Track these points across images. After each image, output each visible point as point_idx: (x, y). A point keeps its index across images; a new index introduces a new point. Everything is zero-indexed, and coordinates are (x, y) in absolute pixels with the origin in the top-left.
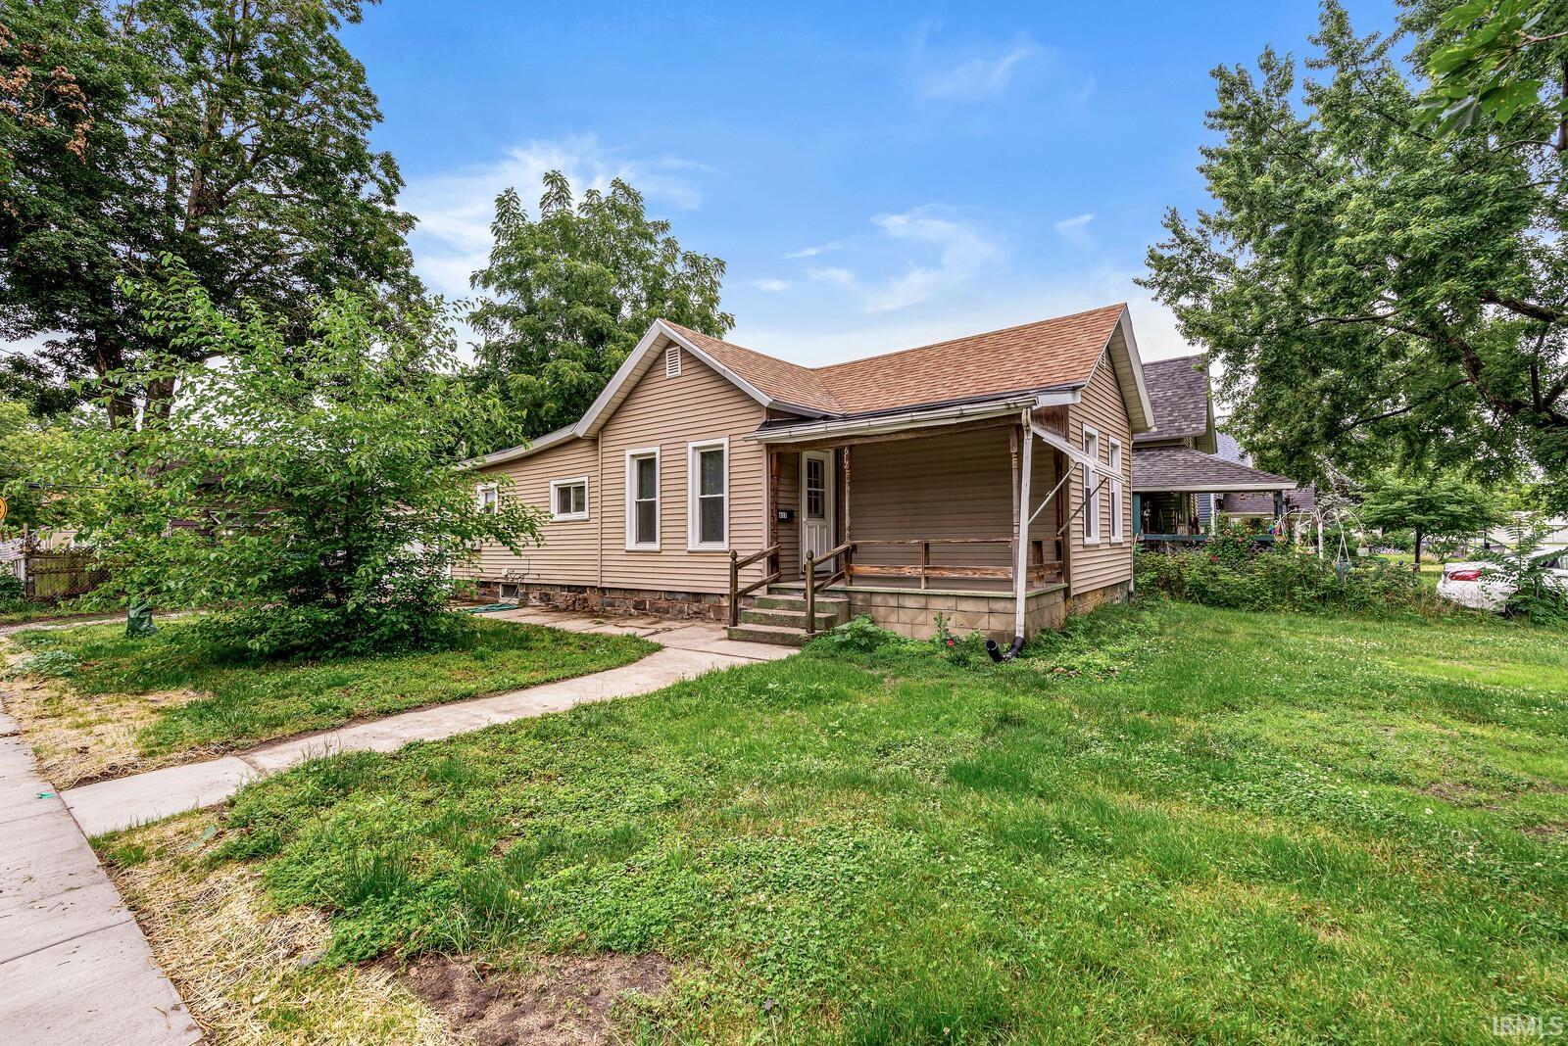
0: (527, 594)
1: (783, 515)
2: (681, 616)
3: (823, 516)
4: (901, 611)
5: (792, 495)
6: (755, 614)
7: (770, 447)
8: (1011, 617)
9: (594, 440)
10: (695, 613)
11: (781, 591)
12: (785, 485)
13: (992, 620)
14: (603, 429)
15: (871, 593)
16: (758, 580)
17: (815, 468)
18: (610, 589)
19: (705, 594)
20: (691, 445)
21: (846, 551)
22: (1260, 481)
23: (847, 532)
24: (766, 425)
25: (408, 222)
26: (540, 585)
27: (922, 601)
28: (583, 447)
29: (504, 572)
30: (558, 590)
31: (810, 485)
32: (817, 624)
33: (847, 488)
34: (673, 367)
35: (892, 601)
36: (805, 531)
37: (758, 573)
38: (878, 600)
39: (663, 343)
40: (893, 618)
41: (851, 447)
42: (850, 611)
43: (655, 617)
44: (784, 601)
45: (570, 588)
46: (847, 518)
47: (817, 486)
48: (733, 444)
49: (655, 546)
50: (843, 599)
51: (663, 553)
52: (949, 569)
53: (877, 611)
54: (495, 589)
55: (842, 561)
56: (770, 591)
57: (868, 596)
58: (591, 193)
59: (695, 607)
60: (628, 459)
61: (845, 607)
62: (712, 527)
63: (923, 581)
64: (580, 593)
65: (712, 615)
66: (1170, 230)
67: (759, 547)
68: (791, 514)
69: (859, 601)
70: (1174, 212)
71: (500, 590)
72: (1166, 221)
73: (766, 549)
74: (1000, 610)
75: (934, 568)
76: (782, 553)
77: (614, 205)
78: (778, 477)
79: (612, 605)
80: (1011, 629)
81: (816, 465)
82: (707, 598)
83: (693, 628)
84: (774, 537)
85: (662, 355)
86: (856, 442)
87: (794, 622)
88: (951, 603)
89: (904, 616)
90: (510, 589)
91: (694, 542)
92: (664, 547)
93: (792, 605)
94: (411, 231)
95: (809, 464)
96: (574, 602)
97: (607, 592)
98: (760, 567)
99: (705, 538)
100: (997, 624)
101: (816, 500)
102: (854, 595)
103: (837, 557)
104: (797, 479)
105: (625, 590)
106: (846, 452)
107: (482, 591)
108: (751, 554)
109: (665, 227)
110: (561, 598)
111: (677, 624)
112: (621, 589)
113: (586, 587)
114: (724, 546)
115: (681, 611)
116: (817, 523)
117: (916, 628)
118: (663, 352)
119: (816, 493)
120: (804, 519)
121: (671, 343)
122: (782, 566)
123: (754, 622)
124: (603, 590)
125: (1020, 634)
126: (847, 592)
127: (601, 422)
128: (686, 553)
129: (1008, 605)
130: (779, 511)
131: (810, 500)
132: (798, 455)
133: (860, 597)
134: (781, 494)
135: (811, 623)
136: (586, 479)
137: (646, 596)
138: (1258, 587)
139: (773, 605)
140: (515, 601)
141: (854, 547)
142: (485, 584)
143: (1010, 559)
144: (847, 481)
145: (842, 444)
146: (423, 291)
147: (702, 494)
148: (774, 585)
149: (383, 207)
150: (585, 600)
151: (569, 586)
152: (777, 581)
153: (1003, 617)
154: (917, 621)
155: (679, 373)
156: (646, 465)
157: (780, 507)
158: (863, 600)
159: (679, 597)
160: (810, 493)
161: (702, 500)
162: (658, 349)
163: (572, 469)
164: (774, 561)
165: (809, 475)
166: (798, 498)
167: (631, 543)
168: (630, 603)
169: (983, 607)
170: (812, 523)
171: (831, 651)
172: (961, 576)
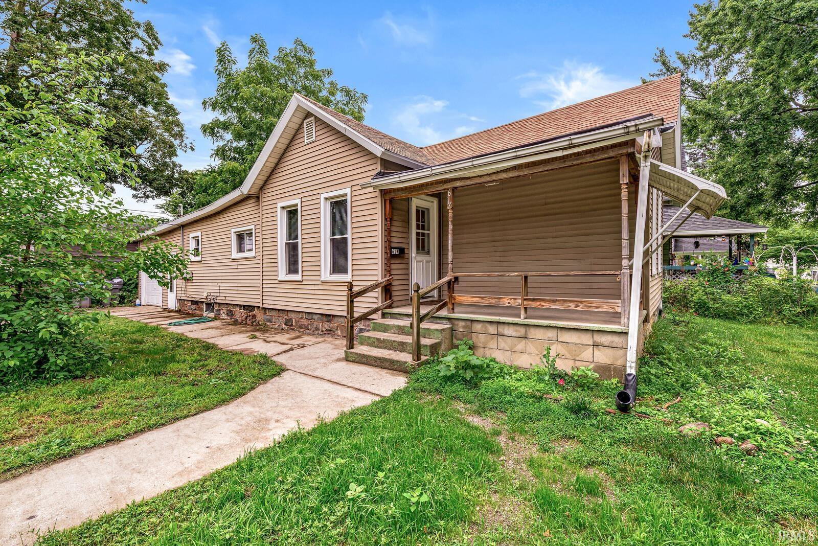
0: (219, 310)
1: (396, 252)
2: (317, 332)
3: (428, 253)
4: (500, 339)
5: (404, 235)
6: (369, 337)
7: (384, 193)
8: (621, 352)
9: (255, 197)
10: (327, 330)
11: (394, 316)
12: (397, 226)
13: (597, 352)
14: (262, 188)
15: (472, 321)
16: (375, 306)
17: (422, 214)
18: (269, 309)
19: (334, 316)
20: (323, 196)
21: (449, 283)
22: (738, 227)
23: (450, 266)
24: (381, 175)
25: (162, 67)
26: (227, 304)
27: (522, 331)
28: (251, 203)
29: (205, 295)
30: (237, 308)
31: (418, 227)
32: (423, 351)
33: (450, 227)
34: (310, 134)
35: (492, 329)
36: (414, 265)
37: (375, 300)
38: (478, 327)
39: (302, 116)
40: (492, 344)
41: (454, 189)
42: (453, 339)
43: (299, 332)
44: (394, 326)
45: (244, 307)
46: (450, 253)
47: (423, 229)
48: (354, 193)
49: (298, 277)
50: (446, 326)
51: (304, 282)
52: (549, 301)
53: (477, 337)
54: (201, 306)
55: (445, 292)
56: (384, 316)
57: (469, 323)
58: (281, 50)
59: (327, 326)
60: (279, 209)
61: (448, 333)
62: (339, 263)
63: (522, 312)
64: (251, 311)
65: (339, 332)
66: (660, 63)
67: (375, 278)
68: (402, 251)
69: (460, 327)
70: (662, 52)
71: (204, 307)
72: (656, 58)
73: (380, 280)
74: (606, 344)
75: (534, 300)
76: (394, 283)
77: (295, 55)
78: (391, 220)
79: (270, 321)
80: (619, 363)
81: (423, 212)
82: (336, 319)
83: (322, 345)
84: (388, 270)
85: (301, 126)
86: (458, 184)
87: (402, 347)
88: (551, 334)
89: (503, 343)
90: (210, 306)
91: (326, 274)
92: (304, 278)
93: (401, 330)
94: (165, 73)
95: (418, 211)
96: (246, 318)
97: (267, 311)
98: (375, 295)
99: (334, 271)
100: (603, 357)
101: (423, 240)
102: (456, 322)
103: (439, 288)
104: (407, 222)
105: (279, 310)
106: (450, 194)
107: (194, 307)
108: (368, 284)
109: (329, 73)
110: (240, 314)
111: (312, 339)
112: (276, 309)
113: (254, 307)
114: (347, 277)
115: (317, 329)
116: (423, 258)
117: (514, 355)
118: (302, 123)
119: (423, 234)
120: (413, 255)
121: (308, 115)
122: (394, 294)
123: (369, 345)
124: (265, 309)
125: (631, 370)
126: (449, 319)
127: (261, 183)
128: (319, 283)
129: (617, 340)
130: (392, 248)
131: (418, 240)
132: (408, 201)
133: (462, 324)
134: (394, 234)
135: (417, 351)
136: (253, 227)
137: (293, 315)
138: (752, 304)
139: (385, 329)
140: (212, 315)
141: (456, 278)
142: (195, 303)
143: (616, 292)
144: (450, 220)
145: (446, 186)
146: (177, 114)
147: (333, 234)
148: (388, 311)
149: (145, 57)
150: (254, 316)
151: (244, 306)
152: (390, 307)
153: (610, 351)
154: (516, 349)
155: (314, 138)
156: (292, 213)
157: (393, 245)
158: (464, 327)
159: (316, 317)
160: (418, 234)
161: (332, 240)
162: (299, 121)
163: (244, 219)
164: (387, 290)
165: (418, 220)
166: (408, 238)
167: (282, 275)
168: (282, 320)
169: (587, 339)
170: (420, 258)
171: (437, 385)
172: (563, 308)
